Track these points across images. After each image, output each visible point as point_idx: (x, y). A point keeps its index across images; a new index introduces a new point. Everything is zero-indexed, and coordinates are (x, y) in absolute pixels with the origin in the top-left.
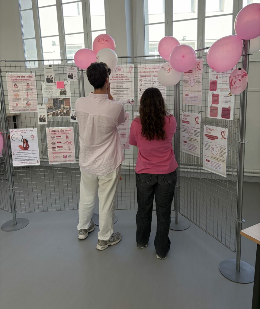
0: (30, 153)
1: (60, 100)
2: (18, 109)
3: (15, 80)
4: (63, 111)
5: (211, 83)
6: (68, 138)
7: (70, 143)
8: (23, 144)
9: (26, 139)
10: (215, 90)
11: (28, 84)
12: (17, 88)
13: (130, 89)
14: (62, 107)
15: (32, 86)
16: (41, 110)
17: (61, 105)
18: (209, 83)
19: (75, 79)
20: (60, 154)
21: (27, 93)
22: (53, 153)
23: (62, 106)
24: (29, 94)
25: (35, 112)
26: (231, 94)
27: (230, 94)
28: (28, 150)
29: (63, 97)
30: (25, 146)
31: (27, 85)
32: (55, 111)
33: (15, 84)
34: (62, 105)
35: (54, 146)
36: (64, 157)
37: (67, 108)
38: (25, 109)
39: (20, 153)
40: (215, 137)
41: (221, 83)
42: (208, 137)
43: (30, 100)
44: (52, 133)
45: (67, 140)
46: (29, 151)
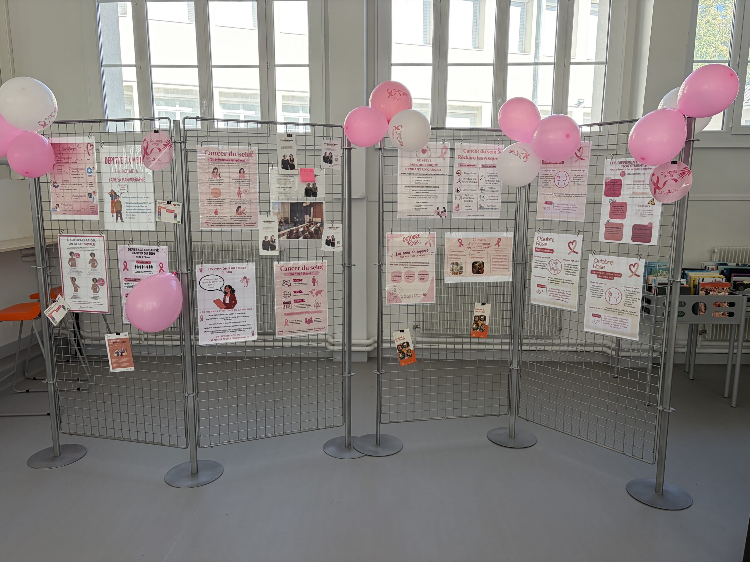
0: (236, 315)
1: (304, 205)
2: (219, 222)
3: (216, 160)
4: (308, 227)
5: (607, 184)
6: (316, 283)
7: (320, 292)
8: (223, 297)
9: (230, 287)
10: (619, 195)
11: (242, 171)
12: (218, 178)
13: (441, 188)
14: (308, 220)
15: (249, 174)
16: (268, 225)
17: (306, 216)
18: (604, 183)
19: (336, 166)
20: (298, 316)
21: (238, 189)
22: (285, 314)
23: (307, 218)
24: (242, 190)
25: (253, 228)
26: (654, 202)
27: (652, 202)
28: (233, 309)
29: (311, 199)
30: (227, 301)
31: (240, 172)
32: (293, 228)
33: (215, 168)
34: (308, 216)
35: (287, 300)
36: (306, 322)
37: (317, 223)
38: (233, 221)
39: (217, 317)
40: (614, 275)
41: (632, 183)
42: (598, 275)
43: (244, 203)
44: (285, 274)
45: (314, 288)
46: (236, 312)
